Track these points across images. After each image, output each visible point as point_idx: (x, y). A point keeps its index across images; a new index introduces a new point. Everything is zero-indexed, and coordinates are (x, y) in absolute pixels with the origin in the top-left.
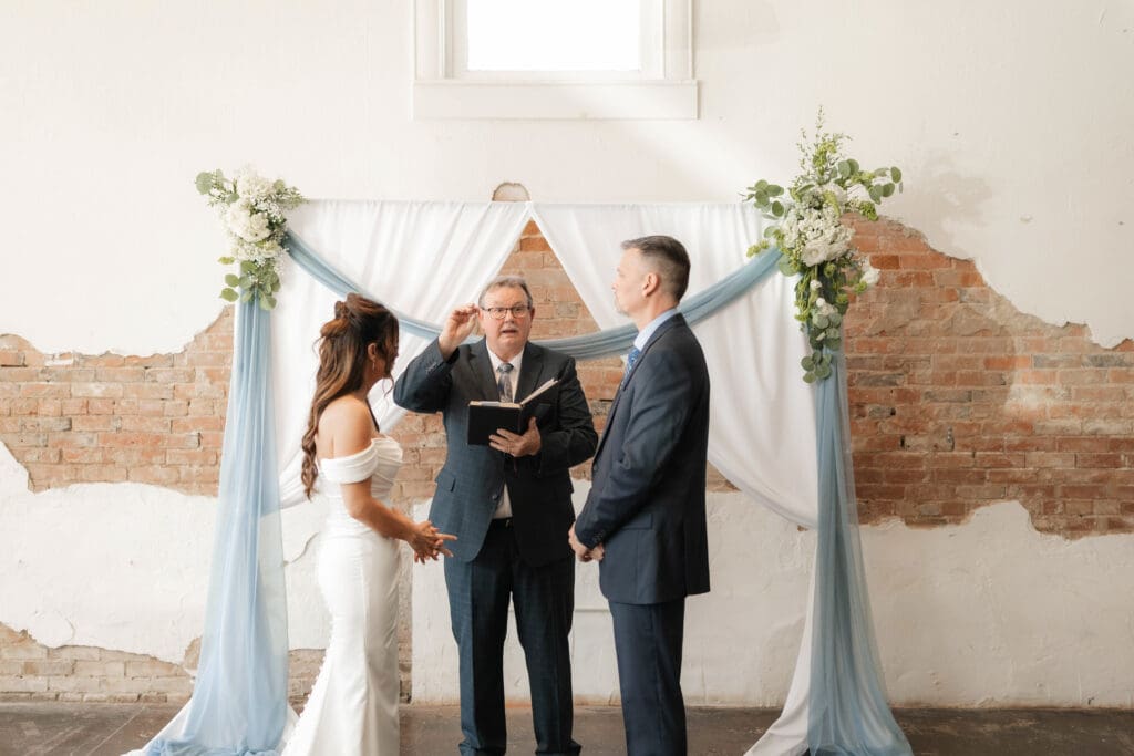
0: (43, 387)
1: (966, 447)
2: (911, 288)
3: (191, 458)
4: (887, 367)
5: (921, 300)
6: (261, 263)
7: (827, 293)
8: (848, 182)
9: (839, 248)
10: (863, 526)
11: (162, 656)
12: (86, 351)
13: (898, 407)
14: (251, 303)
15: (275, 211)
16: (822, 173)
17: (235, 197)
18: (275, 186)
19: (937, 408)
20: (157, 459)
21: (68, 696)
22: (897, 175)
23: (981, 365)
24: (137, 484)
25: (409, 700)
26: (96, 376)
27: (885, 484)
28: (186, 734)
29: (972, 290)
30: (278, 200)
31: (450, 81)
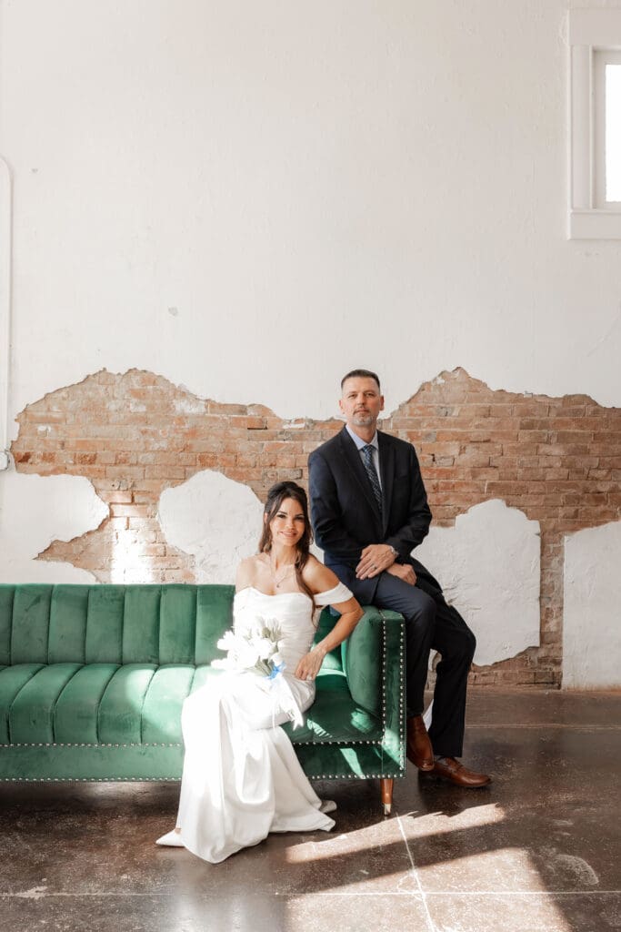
0: (280, 445)
25: (559, 687)
26: (323, 435)
31: (597, 211)
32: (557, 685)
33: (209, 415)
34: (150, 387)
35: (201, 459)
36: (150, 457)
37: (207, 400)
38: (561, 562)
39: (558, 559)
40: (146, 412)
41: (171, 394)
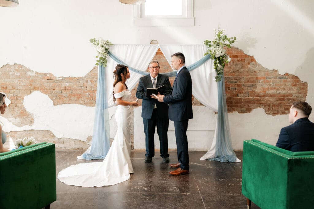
0: (56, 84)
1: (251, 96)
2: (240, 62)
3: (87, 99)
4: (235, 79)
5: (242, 65)
6: (104, 57)
7: (220, 63)
8: (225, 40)
9: (223, 54)
10: (229, 113)
11: (82, 140)
12: (65, 76)
13: (237, 88)
14: (101, 66)
15: (107, 47)
16: (219, 38)
17: (98, 44)
18: (107, 41)
19: (245, 88)
20: (80, 99)
21: (63, 148)
22: (235, 39)
23: (255, 79)
24: (76, 104)
25: (133, 149)
26: (67, 81)
27: (234, 104)
28: (91, 152)
29: (253, 62)
30: (107, 45)
31: (141, 18)
32: (132, 149)
33: (36, 76)
34: (21, 68)
35: (35, 88)
36: (21, 87)
37: (36, 72)
38: (133, 116)
39: (132, 115)
40: (20, 75)
41: (26, 70)
